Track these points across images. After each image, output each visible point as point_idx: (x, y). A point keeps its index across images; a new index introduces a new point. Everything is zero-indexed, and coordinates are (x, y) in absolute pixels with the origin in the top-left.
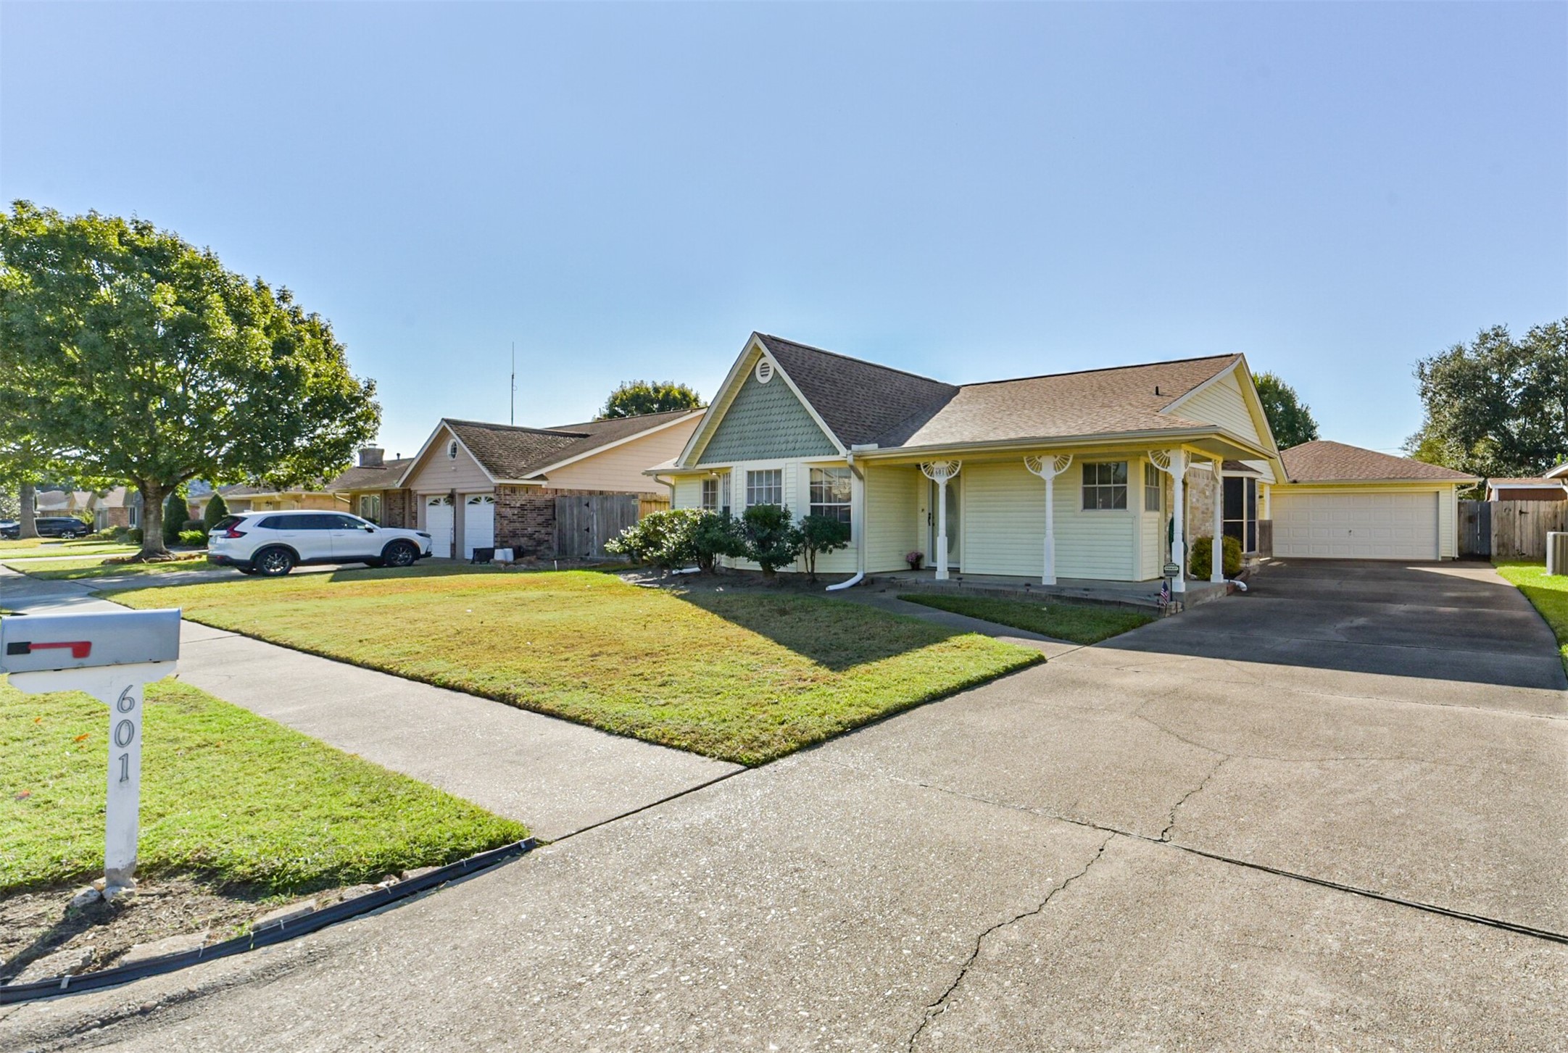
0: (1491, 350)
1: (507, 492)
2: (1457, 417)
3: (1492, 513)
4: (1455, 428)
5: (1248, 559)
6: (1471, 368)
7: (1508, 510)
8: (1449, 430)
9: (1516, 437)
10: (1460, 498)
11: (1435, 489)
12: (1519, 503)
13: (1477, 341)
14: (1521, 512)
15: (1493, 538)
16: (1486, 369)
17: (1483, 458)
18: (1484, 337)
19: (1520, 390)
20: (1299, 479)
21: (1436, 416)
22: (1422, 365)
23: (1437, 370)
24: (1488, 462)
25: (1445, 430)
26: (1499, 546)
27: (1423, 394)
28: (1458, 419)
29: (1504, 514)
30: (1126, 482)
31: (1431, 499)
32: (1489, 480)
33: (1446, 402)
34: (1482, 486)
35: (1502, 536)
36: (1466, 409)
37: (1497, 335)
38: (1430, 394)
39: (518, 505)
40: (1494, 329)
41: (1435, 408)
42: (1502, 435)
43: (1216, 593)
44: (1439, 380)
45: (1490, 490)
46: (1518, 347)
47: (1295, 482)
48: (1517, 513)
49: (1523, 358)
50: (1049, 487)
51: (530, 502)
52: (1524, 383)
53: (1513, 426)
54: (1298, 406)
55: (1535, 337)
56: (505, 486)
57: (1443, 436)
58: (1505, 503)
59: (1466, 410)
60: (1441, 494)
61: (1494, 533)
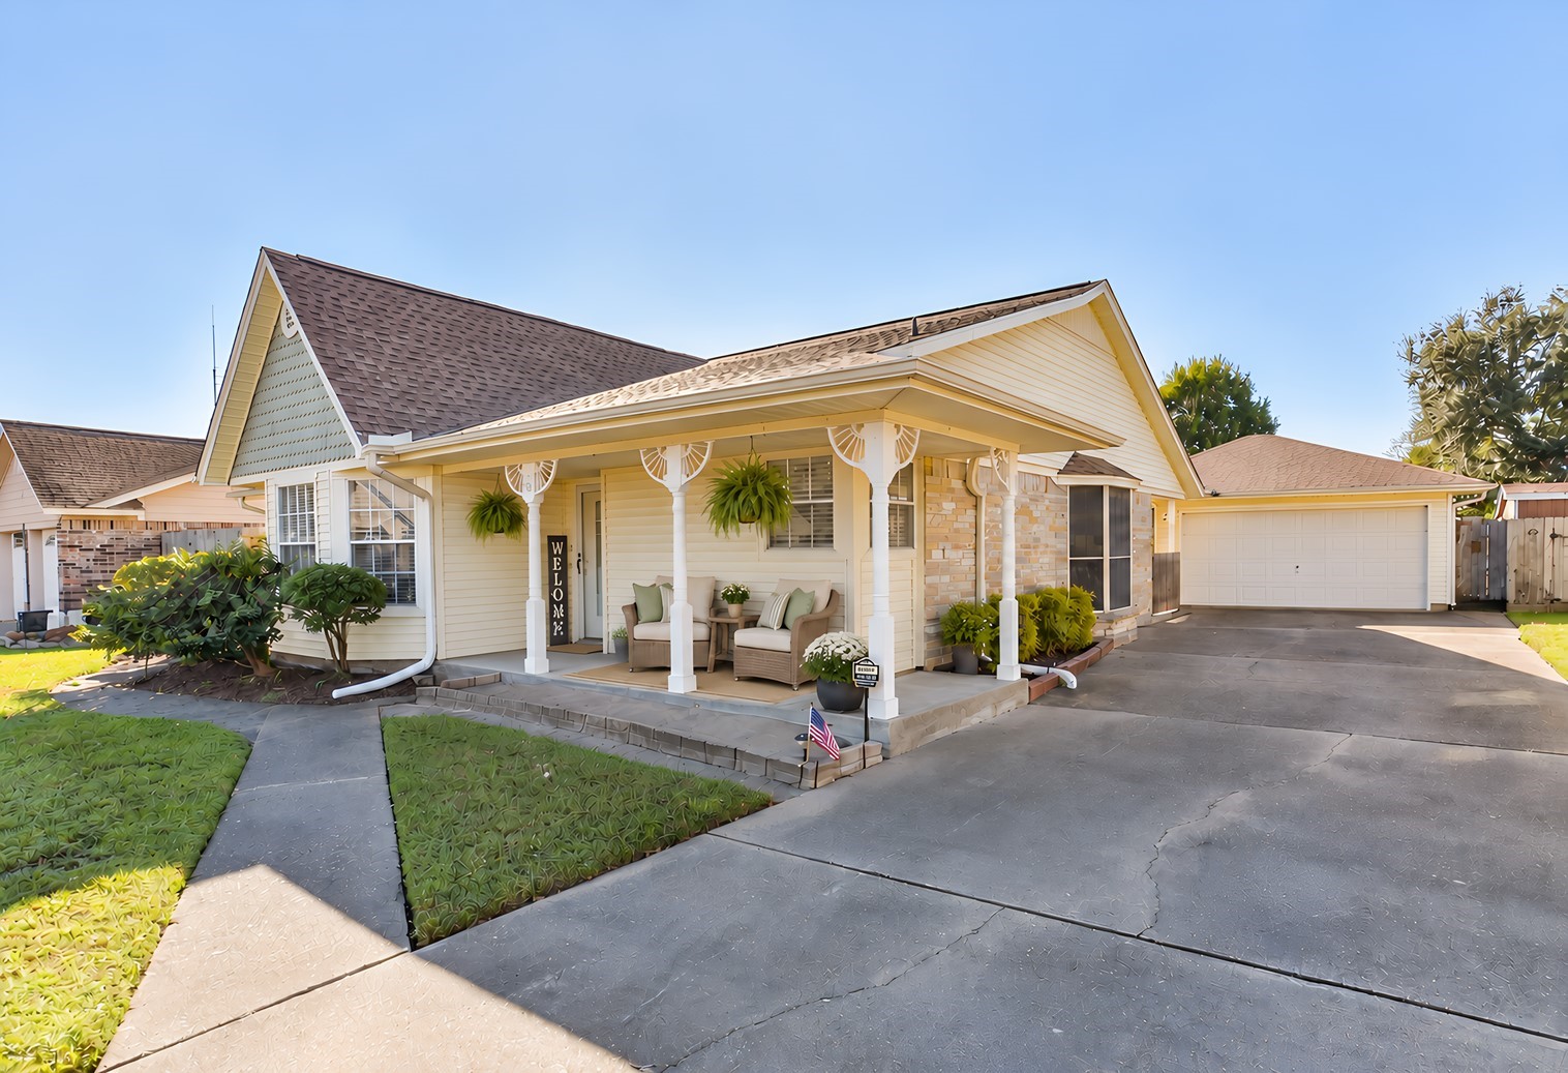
0: (1499, 321)
1: (75, 527)
2: (1455, 408)
3: (1509, 537)
4: (1453, 423)
5: (1110, 621)
6: (1474, 344)
7: (1532, 533)
8: (1446, 426)
9: (1531, 434)
10: (1459, 514)
11: (1423, 501)
12: (1549, 520)
13: (1483, 309)
14: (1554, 536)
15: (1510, 576)
16: (1493, 345)
17: (1488, 462)
18: (1492, 303)
19: (1538, 372)
20: (1221, 491)
21: (1429, 407)
22: (1411, 343)
23: (1430, 349)
24: (1496, 467)
25: (1440, 427)
26: (1518, 587)
27: (1413, 381)
28: (1457, 411)
29: (1527, 537)
30: (831, 496)
31: (1416, 518)
32: (1502, 488)
33: (1441, 390)
34: (1491, 497)
35: (1524, 571)
36: (1467, 397)
37: (1508, 300)
38: (1421, 380)
39: (96, 546)
40: (1504, 292)
41: (1427, 398)
42: (1514, 431)
43: (996, 705)
44: (1432, 361)
45: (1504, 502)
46: (1535, 317)
47: (1216, 494)
48: (1548, 535)
49: (1543, 329)
50: (678, 505)
51: (118, 541)
52: (1542, 363)
53: (1529, 420)
54: (1255, 399)
55: (1557, 301)
56: (71, 520)
57: (1436, 436)
58: (1530, 521)
59: (1467, 400)
60: (1430, 510)
61: (1511, 567)
